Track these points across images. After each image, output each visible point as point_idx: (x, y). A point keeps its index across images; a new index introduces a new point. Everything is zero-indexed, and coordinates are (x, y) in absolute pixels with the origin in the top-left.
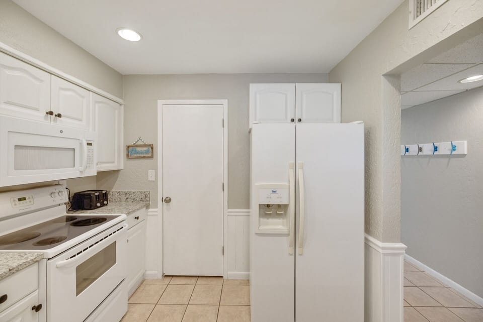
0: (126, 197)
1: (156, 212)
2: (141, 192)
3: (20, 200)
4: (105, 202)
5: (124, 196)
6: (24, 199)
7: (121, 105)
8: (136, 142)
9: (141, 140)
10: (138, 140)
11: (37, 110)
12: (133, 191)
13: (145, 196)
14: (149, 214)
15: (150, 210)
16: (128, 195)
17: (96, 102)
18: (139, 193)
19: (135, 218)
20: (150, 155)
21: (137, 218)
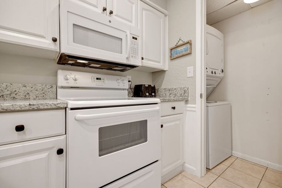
0: (170, 93)
1: (195, 108)
2: (181, 89)
3: (97, 79)
4: (153, 94)
5: (168, 92)
6: (100, 79)
7: (166, 16)
8: (177, 43)
9: (181, 40)
10: (179, 41)
11: (96, 7)
12: (174, 87)
13: (184, 92)
14: (188, 109)
15: (189, 105)
16: (171, 91)
17: (143, 9)
18: (179, 89)
19: (172, 108)
20: (188, 52)
21: (174, 108)
